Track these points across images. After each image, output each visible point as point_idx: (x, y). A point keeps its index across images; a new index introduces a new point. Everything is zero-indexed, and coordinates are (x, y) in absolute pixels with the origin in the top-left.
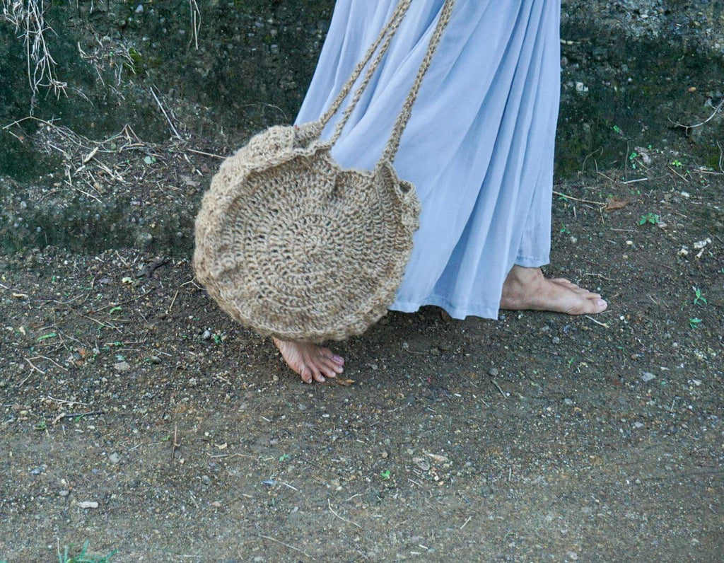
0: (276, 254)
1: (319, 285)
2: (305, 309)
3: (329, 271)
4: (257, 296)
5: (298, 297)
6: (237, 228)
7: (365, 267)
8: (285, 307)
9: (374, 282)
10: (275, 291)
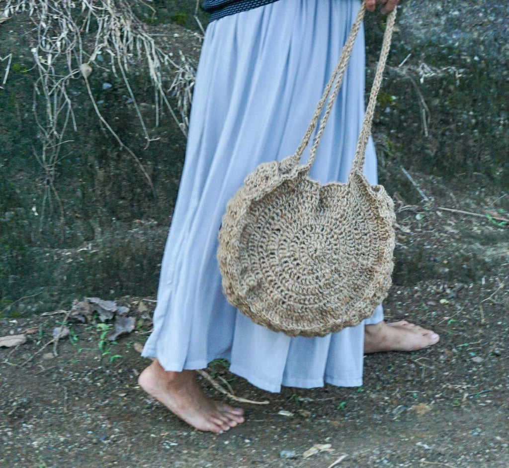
0: (287, 264)
1: (328, 281)
2: (322, 304)
3: (333, 268)
4: (281, 303)
5: (313, 295)
6: (251, 252)
7: (360, 260)
8: (305, 306)
9: (370, 271)
10: (294, 294)
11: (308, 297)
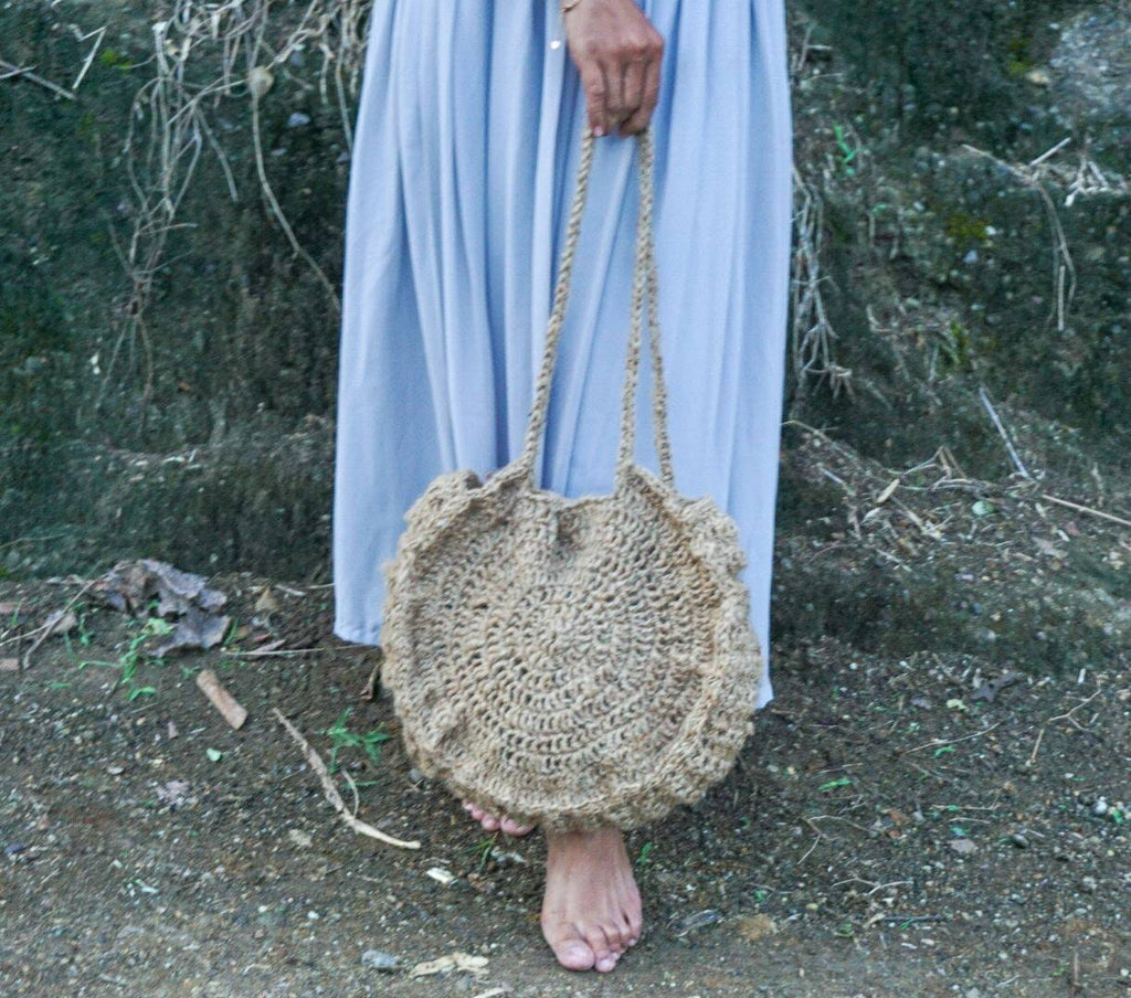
0: (503, 673)
1: (591, 701)
3: (600, 672)
4: (504, 756)
5: (565, 732)
7: (672, 653)
8: (553, 759)
10: (525, 735)
11: (554, 738)
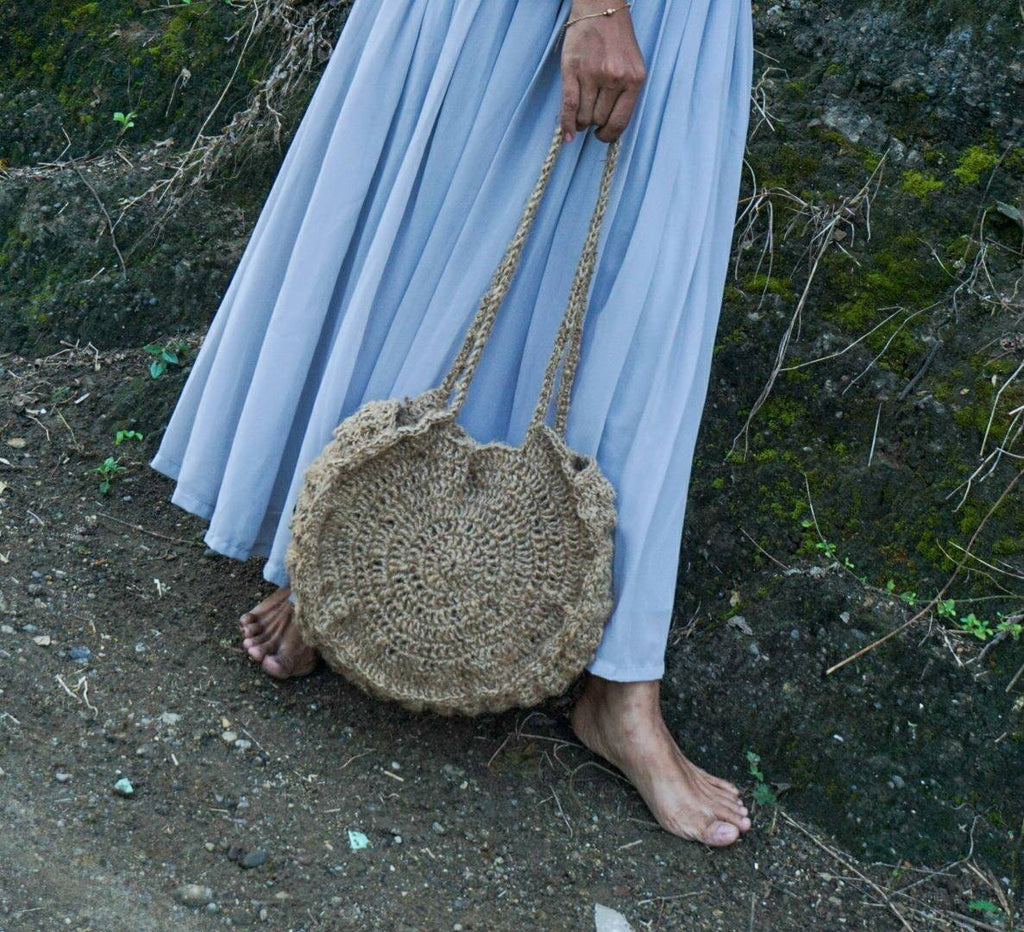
2: (461, 660)
3: (485, 599)
5: (446, 643)
6: (341, 557)
7: (545, 587)
11: (435, 646)
